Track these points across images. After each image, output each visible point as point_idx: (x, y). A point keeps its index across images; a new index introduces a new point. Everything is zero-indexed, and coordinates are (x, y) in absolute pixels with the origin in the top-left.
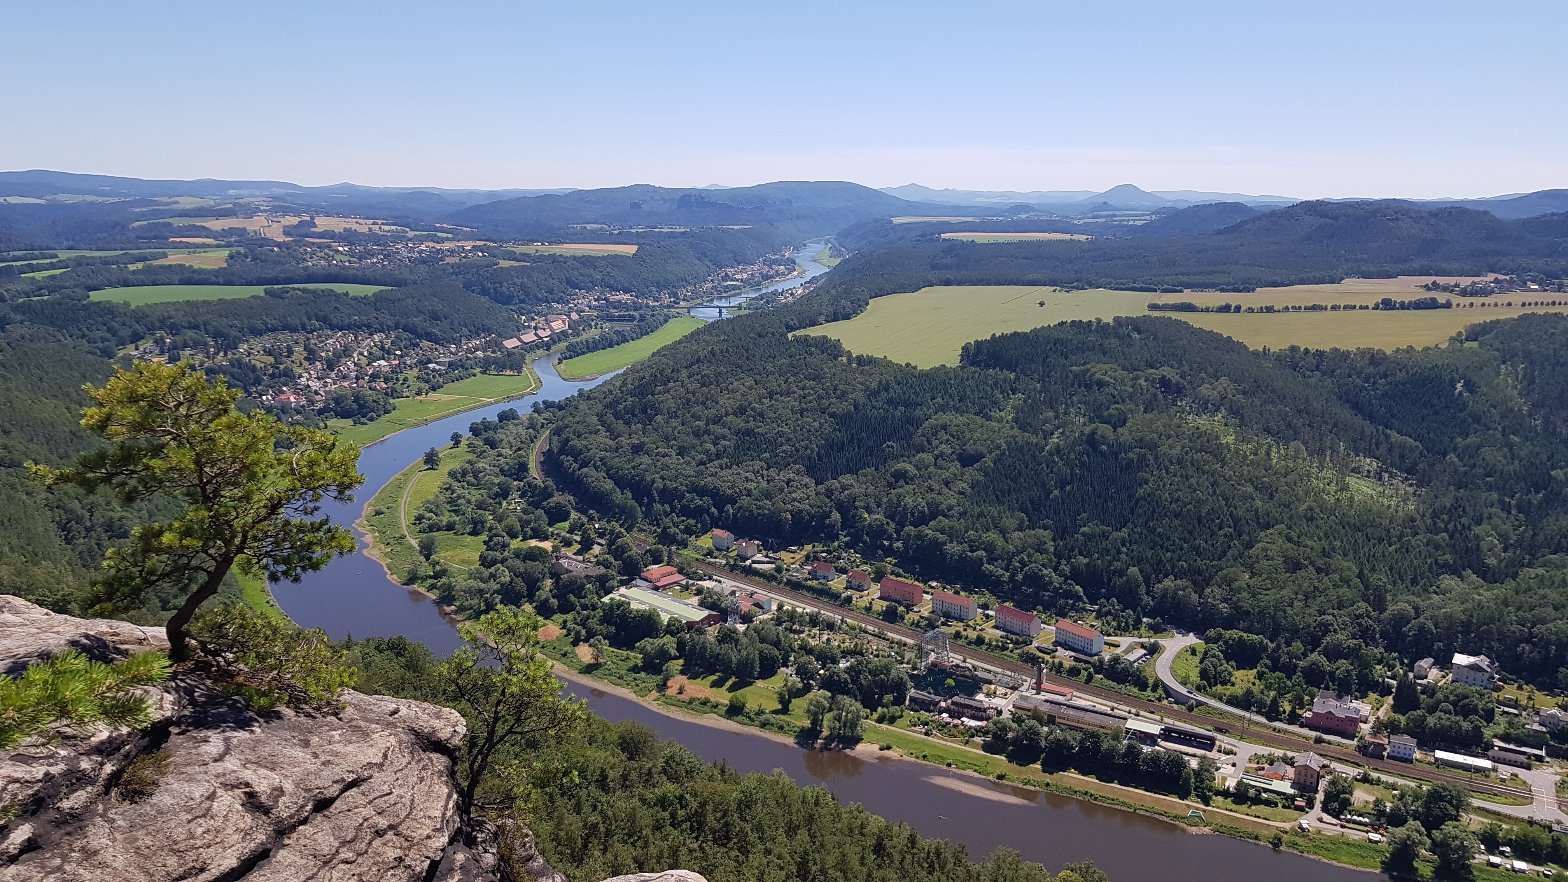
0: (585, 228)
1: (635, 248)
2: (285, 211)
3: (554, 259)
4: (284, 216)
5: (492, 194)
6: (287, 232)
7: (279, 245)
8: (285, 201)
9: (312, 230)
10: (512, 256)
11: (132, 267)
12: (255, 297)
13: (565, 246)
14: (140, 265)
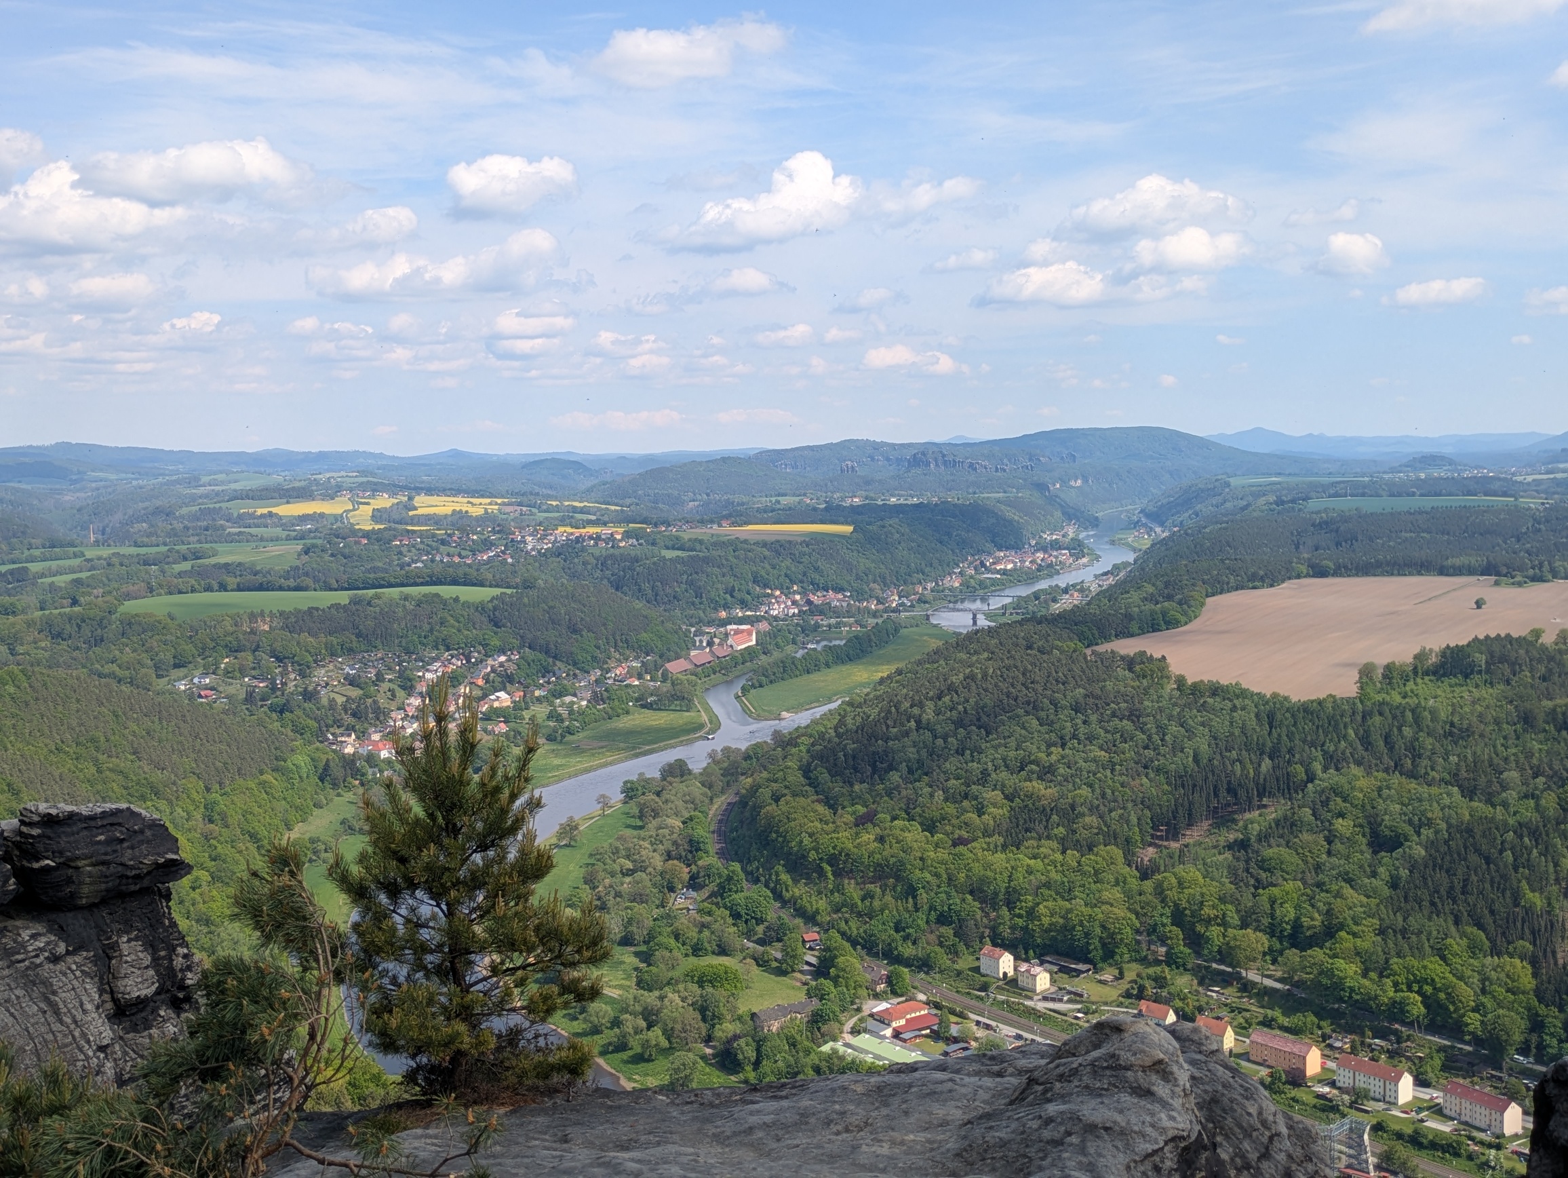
0: (778, 502)
1: (850, 529)
2: (376, 489)
3: (735, 545)
4: (373, 497)
5: (649, 459)
6: (377, 516)
7: (367, 534)
8: (373, 475)
9: (411, 513)
10: (677, 545)
11: (178, 568)
12: (337, 606)
13: (751, 527)
14: (186, 566)
